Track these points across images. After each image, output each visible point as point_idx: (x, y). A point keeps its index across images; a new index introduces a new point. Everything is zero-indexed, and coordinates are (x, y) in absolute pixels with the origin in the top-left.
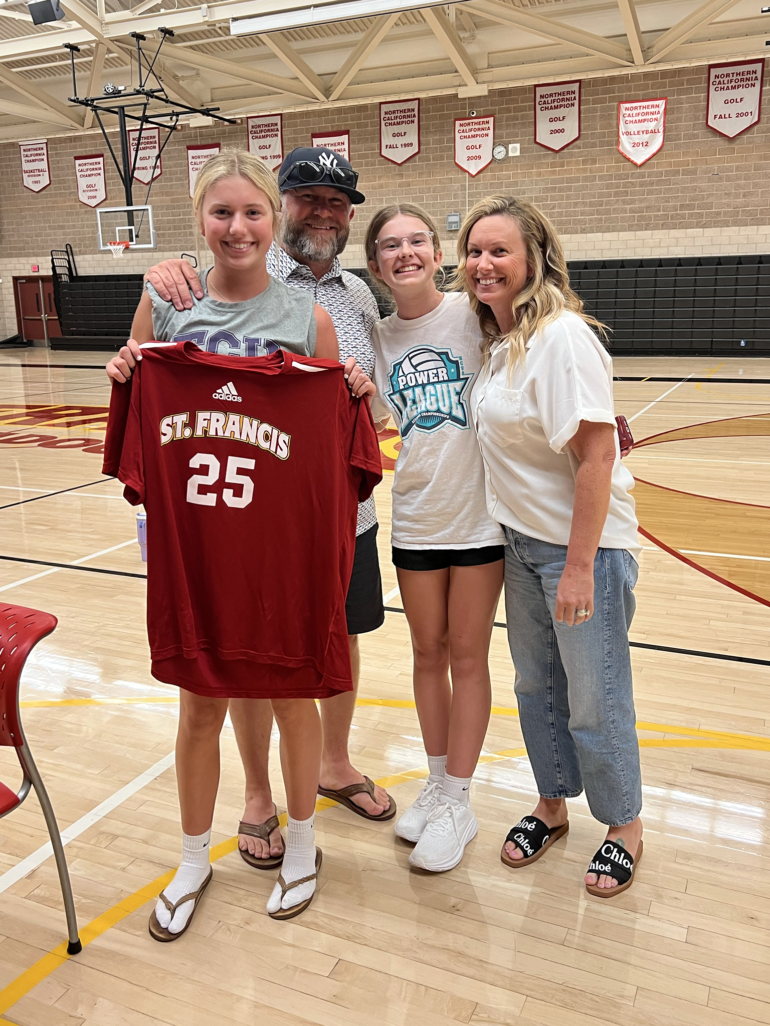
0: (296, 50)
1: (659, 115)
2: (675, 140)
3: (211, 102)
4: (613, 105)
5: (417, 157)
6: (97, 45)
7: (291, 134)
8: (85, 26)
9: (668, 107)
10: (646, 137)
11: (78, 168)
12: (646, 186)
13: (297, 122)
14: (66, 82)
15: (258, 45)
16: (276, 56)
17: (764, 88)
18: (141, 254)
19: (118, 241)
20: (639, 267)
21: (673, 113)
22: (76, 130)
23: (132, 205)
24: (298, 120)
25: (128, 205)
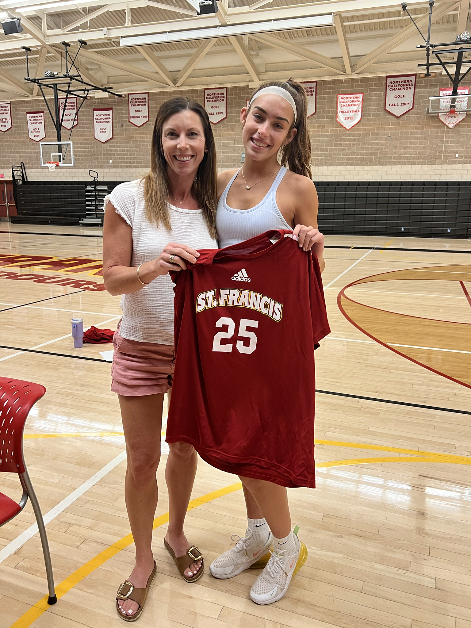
0: (157, 57)
1: (359, 102)
2: (368, 117)
3: (108, 84)
4: (335, 96)
5: (225, 120)
6: (42, 48)
7: (153, 104)
8: (35, 37)
9: (364, 98)
10: (352, 114)
11: (28, 118)
12: (351, 141)
13: (157, 98)
14: (22, 69)
15: (135, 53)
16: (146, 60)
17: (416, 90)
18: (65, 169)
19: (52, 161)
20: (347, 186)
21: (367, 102)
22: (28, 97)
23: (61, 141)
24: (158, 97)
25: (58, 141)
